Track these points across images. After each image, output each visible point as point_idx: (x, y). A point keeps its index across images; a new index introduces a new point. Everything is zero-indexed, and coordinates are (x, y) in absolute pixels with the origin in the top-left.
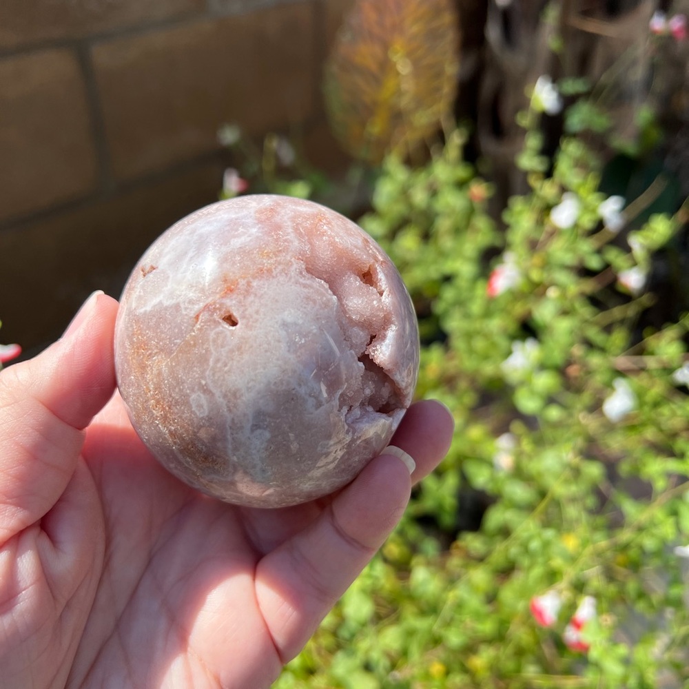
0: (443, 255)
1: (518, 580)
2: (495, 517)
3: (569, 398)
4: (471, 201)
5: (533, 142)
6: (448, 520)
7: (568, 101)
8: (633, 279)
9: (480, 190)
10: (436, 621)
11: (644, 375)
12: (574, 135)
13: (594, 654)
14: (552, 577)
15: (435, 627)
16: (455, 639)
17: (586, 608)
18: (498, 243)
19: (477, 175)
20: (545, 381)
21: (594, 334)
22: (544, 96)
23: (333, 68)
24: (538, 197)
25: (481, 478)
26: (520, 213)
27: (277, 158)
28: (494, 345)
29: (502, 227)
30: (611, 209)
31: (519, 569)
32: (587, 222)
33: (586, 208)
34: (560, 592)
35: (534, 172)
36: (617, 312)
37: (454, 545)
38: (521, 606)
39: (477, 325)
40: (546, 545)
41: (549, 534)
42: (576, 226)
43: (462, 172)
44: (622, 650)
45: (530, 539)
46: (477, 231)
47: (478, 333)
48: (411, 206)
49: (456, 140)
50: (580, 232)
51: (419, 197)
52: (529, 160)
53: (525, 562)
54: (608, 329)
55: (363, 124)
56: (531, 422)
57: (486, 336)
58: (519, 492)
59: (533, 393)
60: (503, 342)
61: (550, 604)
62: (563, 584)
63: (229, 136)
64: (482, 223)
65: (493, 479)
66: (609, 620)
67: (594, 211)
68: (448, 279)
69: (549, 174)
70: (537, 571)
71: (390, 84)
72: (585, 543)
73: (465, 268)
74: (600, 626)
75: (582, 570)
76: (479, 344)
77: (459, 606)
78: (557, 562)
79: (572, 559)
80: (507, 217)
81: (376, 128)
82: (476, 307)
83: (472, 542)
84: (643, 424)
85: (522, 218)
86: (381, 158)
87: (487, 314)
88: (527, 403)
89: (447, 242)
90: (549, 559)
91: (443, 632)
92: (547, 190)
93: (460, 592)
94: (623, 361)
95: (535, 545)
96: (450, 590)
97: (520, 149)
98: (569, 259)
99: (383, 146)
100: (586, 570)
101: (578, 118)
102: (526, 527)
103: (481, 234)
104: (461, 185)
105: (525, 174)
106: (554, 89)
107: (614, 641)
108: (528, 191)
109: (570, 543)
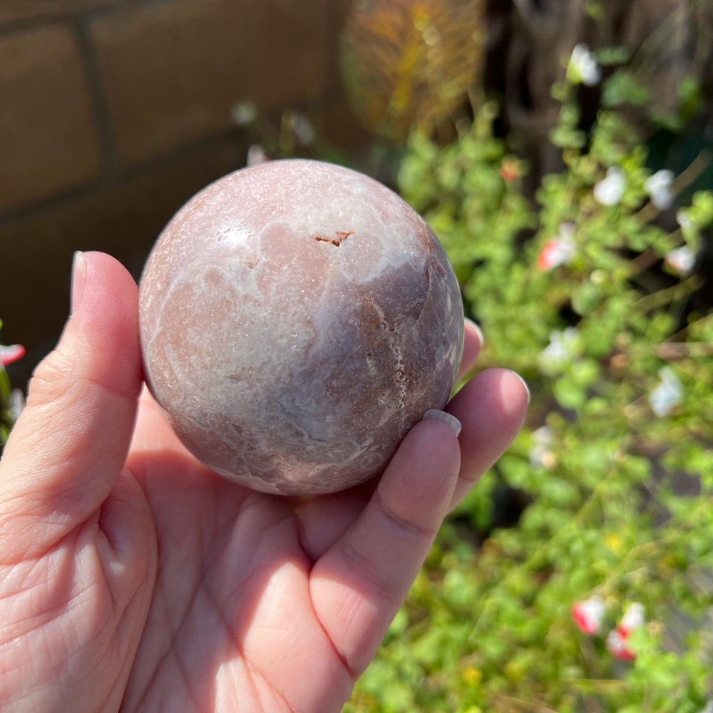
0: (474, 238)
1: (557, 582)
2: (533, 517)
3: (609, 387)
4: (502, 180)
5: (569, 116)
6: (483, 520)
7: (606, 71)
8: (681, 260)
9: (513, 169)
10: (472, 629)
11: (687, 363)
12: (613, 109)
13: (641, 663)
14: (594, 580)
15: (471, 638)
16: (492, 648)
17: (633, 616)
18: (532, 225)
19: (508, 152)
20: (586, 372)
21: (638, 321)
22: (581, 66)
23: (350, 39)
24: (574, 175)
25: (518, 476)
26: (555, 192)
27: (295, 136)
28: (530, 333)
29: (536, 208)
30: (659, 185)
31: (558, 572)
32: (632, 200)
33: (631, 185)
34: (604, 597)
35: (569, 148)
36: (661, 297)
37: (486, 542)
38: (560, 610)
39: (511, 312)
40: (590, 546)
41: (592, 535)
42: (619, 205)
43: (492, 149)
44: (671, 659)
45: (572, 540)
46: (509, 212)
47: (512, 320)
48: (439, 187)
49: (485, 115)
50: (623, 210)
51: (448, 176)
52: (564, 137)
53: (565, 564)
54: (650, 315)
55: (386, 99)
56: (569, 415)
57: (523, 324)
58: (559, 490)
59: (574, 385)
60: (540, 330)
61: (593, 611)
62: (606, 587)
63: (244, 114)
64: (515, 203)
65: (531, 477)
66: (656, 627)
67: (640, 187)
68: (480, 264)
69: (585, 151)
70: (579, 575)
71: (412, 54)
72: (629, 544)
73: (498, 252)
74: (647, 634)
75: (625, 572)
76: (515, 332)
77: (498, 613)
78: (601, 565)
79: (616, 561)
80: (541, 197)
81: (399, 103)
82: (512, 293)
83: (506, 540)
84: (687, 415)
85: (557, 196)
86: (406, 135)
87: (524, 301)
88: (569, 396)
89: (477, 225)
90: (592, 561)
91: (479, 641)
92: (584, 168)
93: (497, 598)
94: (666, 349)
95: (577, 547)
96: (487, 597)
97: (555, 124)
98: (612, 239)
99: (408, 122)
100: (629, 572)
101: (617, 91)
102: (568, 528)
103: (514, 217)
104: (492, 163)
105: (560, 151)
106: (591, 57)
107: (663, 650)
108: (563, 169)
109: (614, 544)
